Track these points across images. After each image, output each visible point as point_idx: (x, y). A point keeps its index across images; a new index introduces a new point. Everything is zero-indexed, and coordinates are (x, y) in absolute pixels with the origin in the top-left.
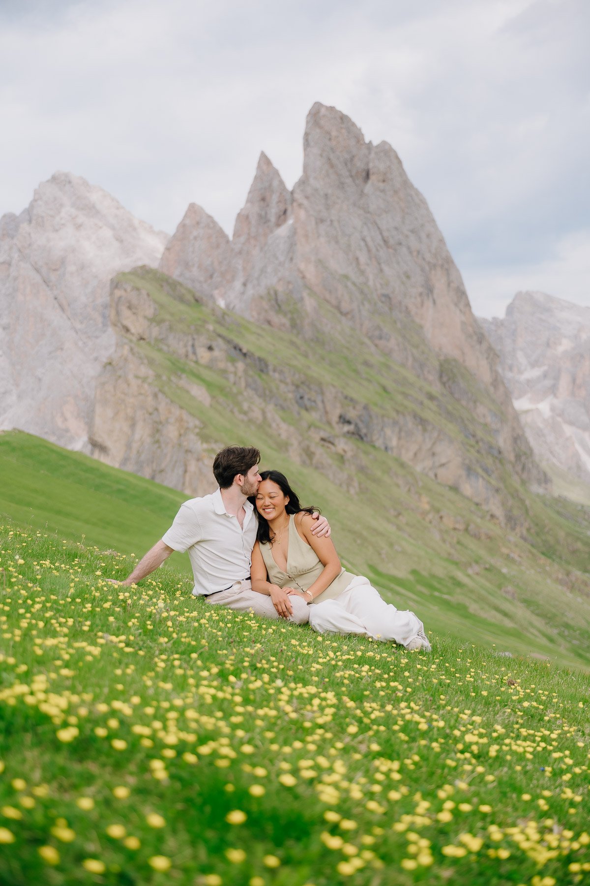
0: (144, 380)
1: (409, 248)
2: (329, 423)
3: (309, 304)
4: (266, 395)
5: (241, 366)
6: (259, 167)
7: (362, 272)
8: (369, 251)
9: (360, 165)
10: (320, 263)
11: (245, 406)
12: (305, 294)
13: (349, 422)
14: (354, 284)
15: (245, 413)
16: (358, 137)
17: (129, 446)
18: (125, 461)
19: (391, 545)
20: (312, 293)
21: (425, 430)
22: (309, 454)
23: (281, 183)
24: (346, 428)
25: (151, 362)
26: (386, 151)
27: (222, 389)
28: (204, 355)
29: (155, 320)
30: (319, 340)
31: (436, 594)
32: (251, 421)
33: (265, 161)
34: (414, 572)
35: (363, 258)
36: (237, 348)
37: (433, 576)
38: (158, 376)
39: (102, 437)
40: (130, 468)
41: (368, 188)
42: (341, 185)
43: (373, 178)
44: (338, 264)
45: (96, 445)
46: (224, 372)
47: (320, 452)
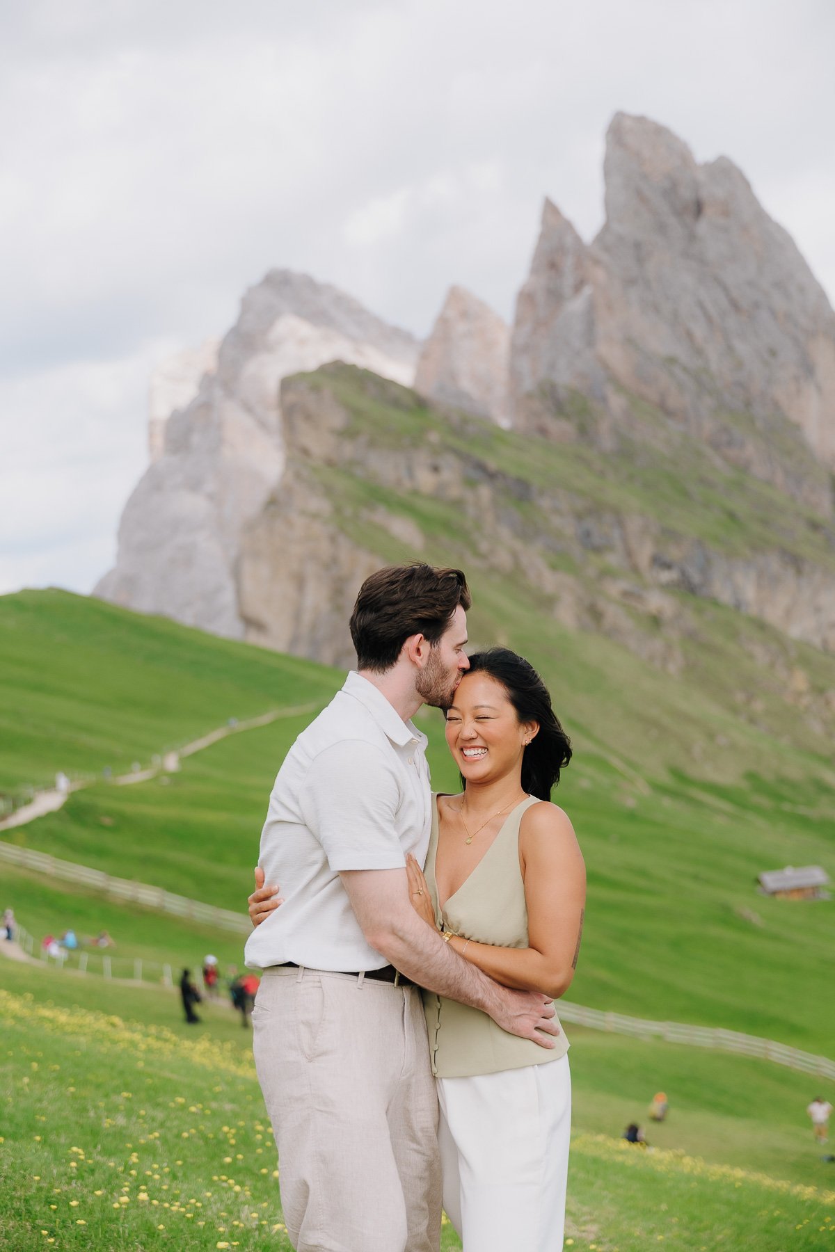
0: (315, 516)
1: (773, 312)
2: (635, 569)
3: (617, 403)
4: (528, 532)
5: (485, 492)
6: (544, 221)
7: (699, 352)
8: (709, 320)
9: (686, 194)
10: (630, 342)
11: (484, 546)
12: (609, 391)
13: (668, 566)
14: (685, 369)
15: (483, 557)
16: (684, 156)
17: (297, 617)
18: (294, 641)
19: (711, 736)
20: (620, 387)
21: (799, 572)
22: (595, 614)
23: (578, 239)
24: (666, 576)
25: (328, 491)
26: (725, 170)
27: (447, 525)
28: (426, 480)
29: (348, 433)
30: (626, 452)
31: (787, 807)
32: (493, 569)
33: (550, 209)
34: (751, 776)
35: (699, 331)
36: (481, 467)
37: (783, 780)
38: (338, 510)
39: (258, 609)
40: (302, 651)
41: (702, 227)
42: (662, 228)
43: (709, 211)
44: (661, 342)
45: (251, 623)
46: (458, 504)
47: (614, 614)
